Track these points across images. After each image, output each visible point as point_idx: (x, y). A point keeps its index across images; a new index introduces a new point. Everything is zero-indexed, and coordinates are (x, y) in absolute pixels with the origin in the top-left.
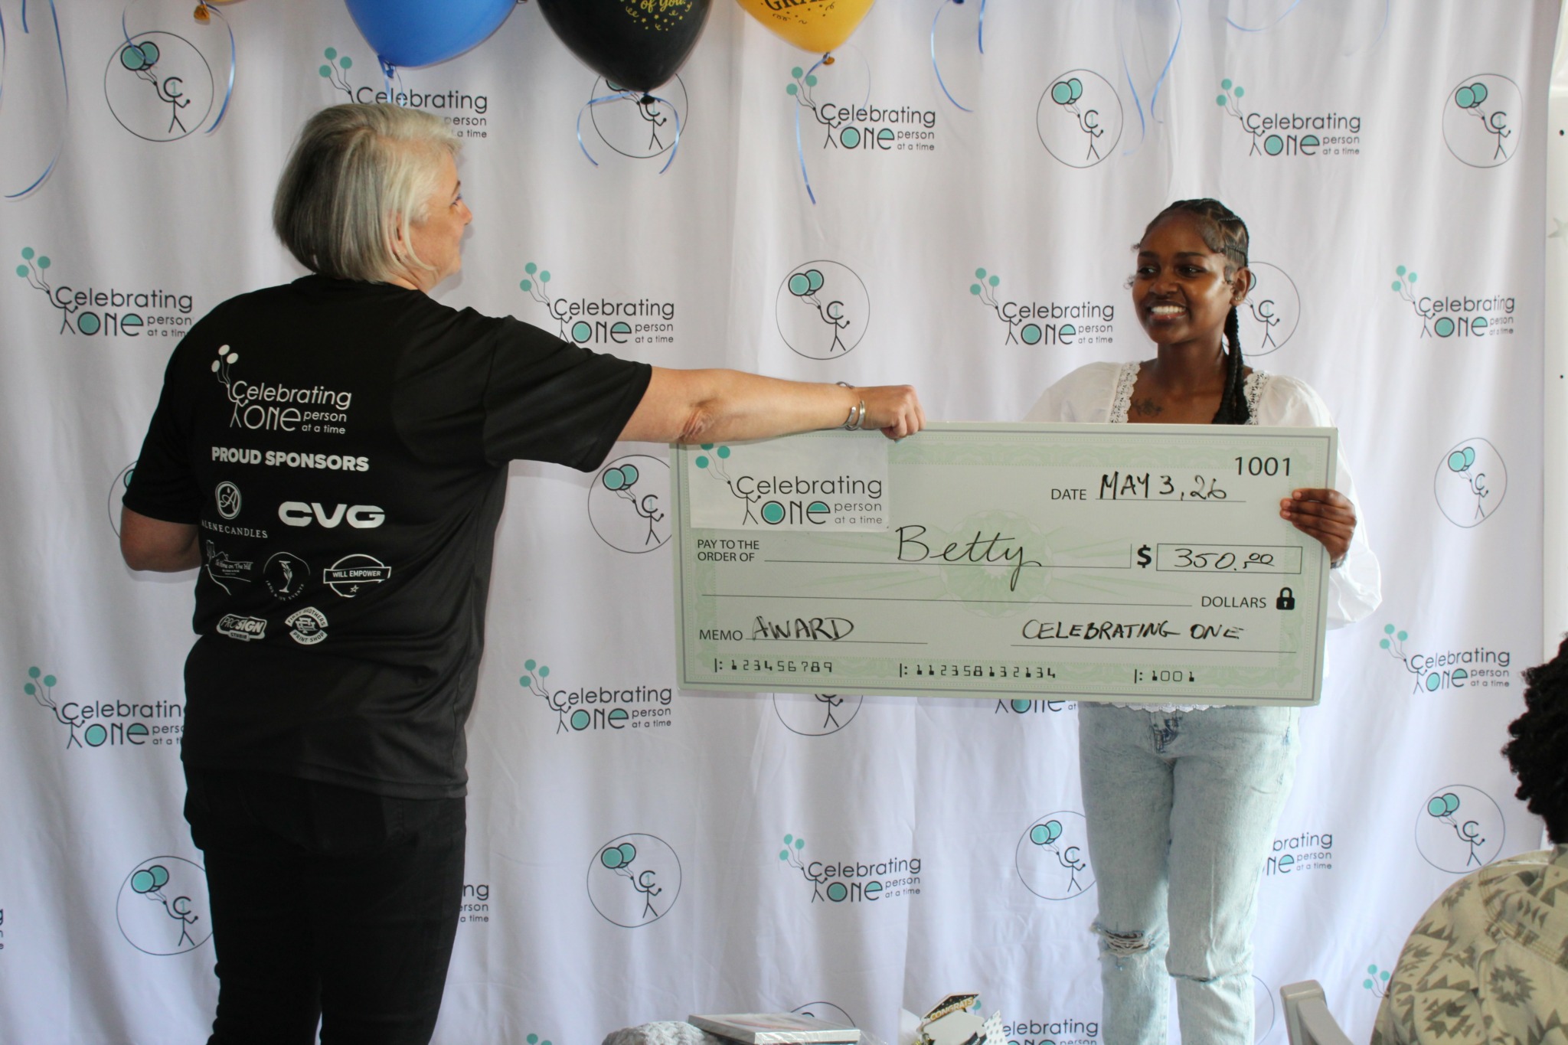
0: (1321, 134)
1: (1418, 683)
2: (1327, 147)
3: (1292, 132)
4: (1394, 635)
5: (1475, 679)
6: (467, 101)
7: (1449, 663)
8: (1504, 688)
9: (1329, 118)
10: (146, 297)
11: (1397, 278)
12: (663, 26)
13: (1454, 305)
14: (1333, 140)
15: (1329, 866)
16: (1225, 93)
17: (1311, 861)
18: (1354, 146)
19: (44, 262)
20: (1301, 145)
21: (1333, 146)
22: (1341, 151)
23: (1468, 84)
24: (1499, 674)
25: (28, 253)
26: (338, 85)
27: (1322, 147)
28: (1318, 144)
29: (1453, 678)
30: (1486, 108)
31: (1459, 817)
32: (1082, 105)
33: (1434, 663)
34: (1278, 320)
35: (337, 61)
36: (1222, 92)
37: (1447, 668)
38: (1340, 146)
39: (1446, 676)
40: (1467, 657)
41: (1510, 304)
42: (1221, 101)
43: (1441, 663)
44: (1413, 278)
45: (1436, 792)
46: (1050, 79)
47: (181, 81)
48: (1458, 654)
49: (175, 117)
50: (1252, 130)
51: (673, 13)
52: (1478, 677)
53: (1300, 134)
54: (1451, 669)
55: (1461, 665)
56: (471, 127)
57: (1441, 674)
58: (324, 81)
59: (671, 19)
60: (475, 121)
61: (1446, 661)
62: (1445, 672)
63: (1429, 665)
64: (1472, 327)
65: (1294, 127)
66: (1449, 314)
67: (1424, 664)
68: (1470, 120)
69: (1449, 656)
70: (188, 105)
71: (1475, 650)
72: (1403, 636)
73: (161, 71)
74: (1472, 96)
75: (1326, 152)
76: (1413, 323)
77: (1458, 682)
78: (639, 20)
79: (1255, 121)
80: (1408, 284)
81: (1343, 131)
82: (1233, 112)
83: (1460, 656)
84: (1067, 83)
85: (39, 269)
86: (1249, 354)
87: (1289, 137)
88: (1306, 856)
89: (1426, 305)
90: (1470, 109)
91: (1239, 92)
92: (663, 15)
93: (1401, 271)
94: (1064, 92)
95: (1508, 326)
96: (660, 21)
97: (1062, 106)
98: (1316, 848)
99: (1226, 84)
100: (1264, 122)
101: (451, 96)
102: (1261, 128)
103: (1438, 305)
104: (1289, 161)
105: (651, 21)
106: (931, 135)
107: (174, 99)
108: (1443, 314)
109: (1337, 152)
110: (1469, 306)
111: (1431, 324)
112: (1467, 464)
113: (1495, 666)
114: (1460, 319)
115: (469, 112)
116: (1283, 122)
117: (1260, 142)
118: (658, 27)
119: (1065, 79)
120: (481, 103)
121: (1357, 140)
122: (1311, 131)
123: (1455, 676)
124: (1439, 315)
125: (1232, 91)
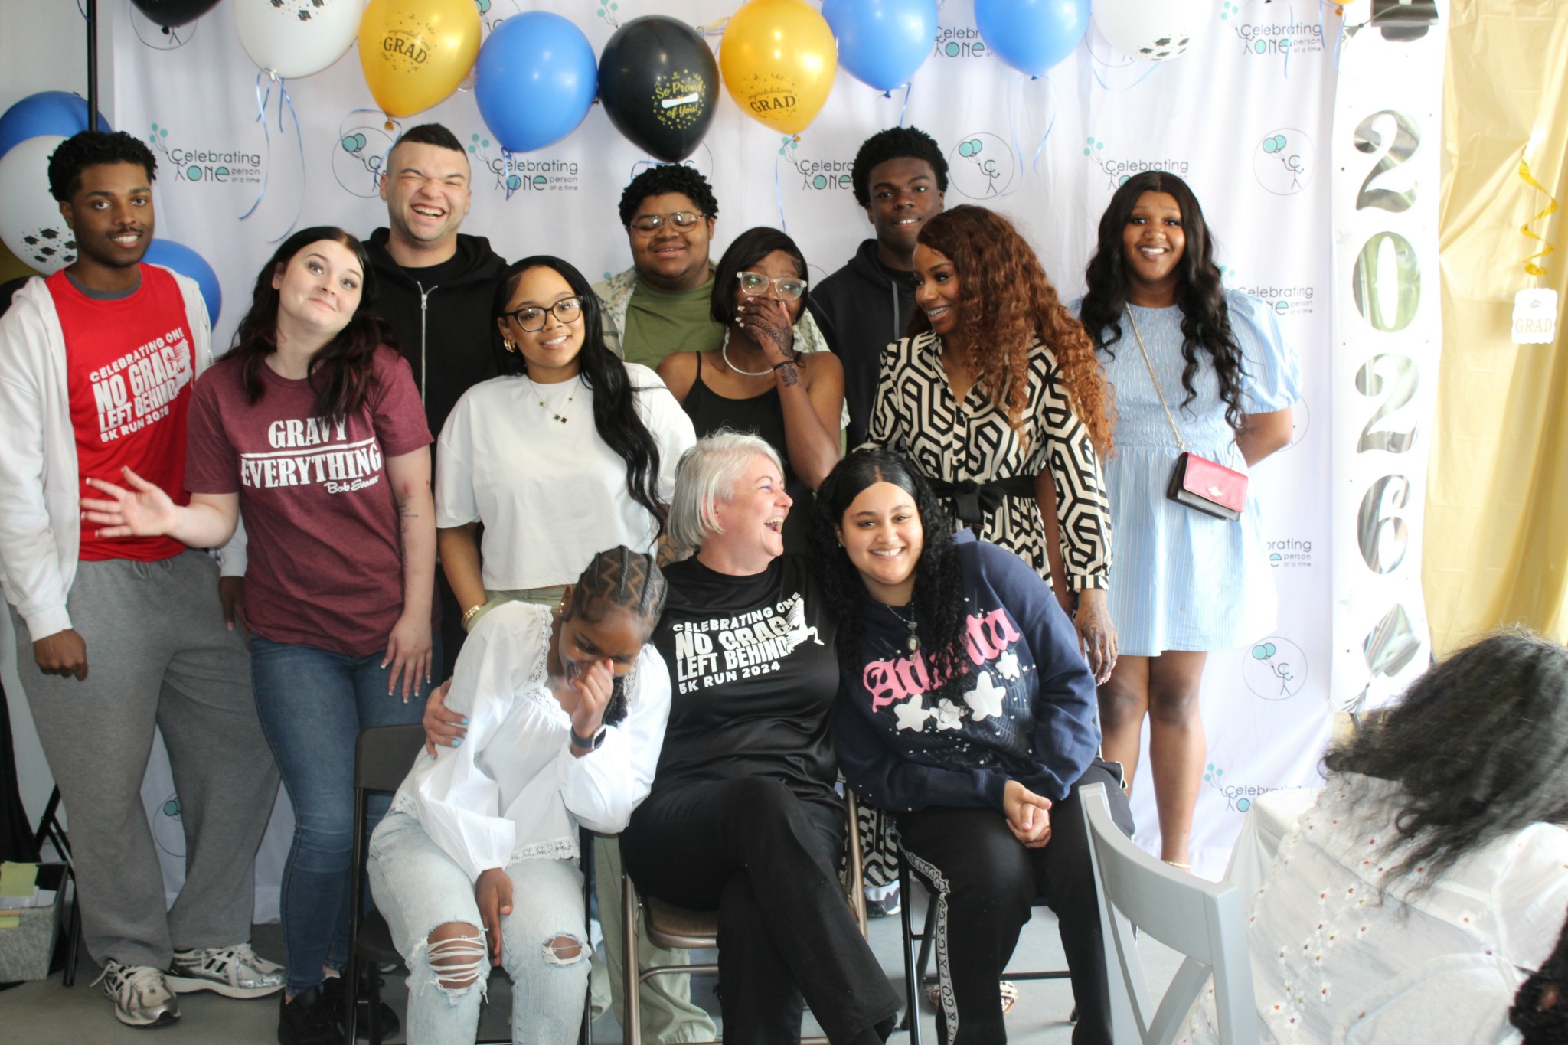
5: (1287, 561)
6: (564, 167)
8: (1307, 567)
9: (1166, 163)
12: (683, 125)
13: (1264, 293)
16: (1090, 147)
23: (1272, 136)
24: (1303, 557)
26: (480, 158)
30: (1286, 153)
31: (1276, 660)
32: (982, 157)
35: (479, 143)
36: (1087, 147)
40: (1280, 545)
41: (1309, 291)
42: (1087, 152)
44: (1231, 274)
45: (1258, 642)
46: (958, 139)
47: (380, 159)
49: (376, 182)
50: (1111, 172)
51: (689, 117)
52: (1289, 560)
55: (1276, 550)
56: (568, 184)
59: (687, 121)
60: (569, 180)
64: (1277, 309)
65: (1140, 169)
68: (1274, 160)
71: (1285, 540)
73: (367, 153)
74: (1276, 145)
77: (1274, 563)
78: (666, 123)
79: (1111, 166)
82: (1097, 160)
83: (1275, 544)
84: (970, 143)
90: (1273, 154)
91: (1100, 146)
92: (681, 120)
94: (968, 149)
95: (1309, 307)
96: (681, 123)
97: (967, 158)
99: (1090, 141)
100: (1119, 167)
101: (554, 164)
102: (1117, 171)
103: (1251, 292)
105: (674, 123)
107: (375, 170)
110: (1274, 293)
113: (1301, 552)
115: (565, 174)
116: (1133, 166)
117: (1117, 180)
118: (679, 127)
119: (969, 140)
120: (573, 167)
125: (1095, 145)
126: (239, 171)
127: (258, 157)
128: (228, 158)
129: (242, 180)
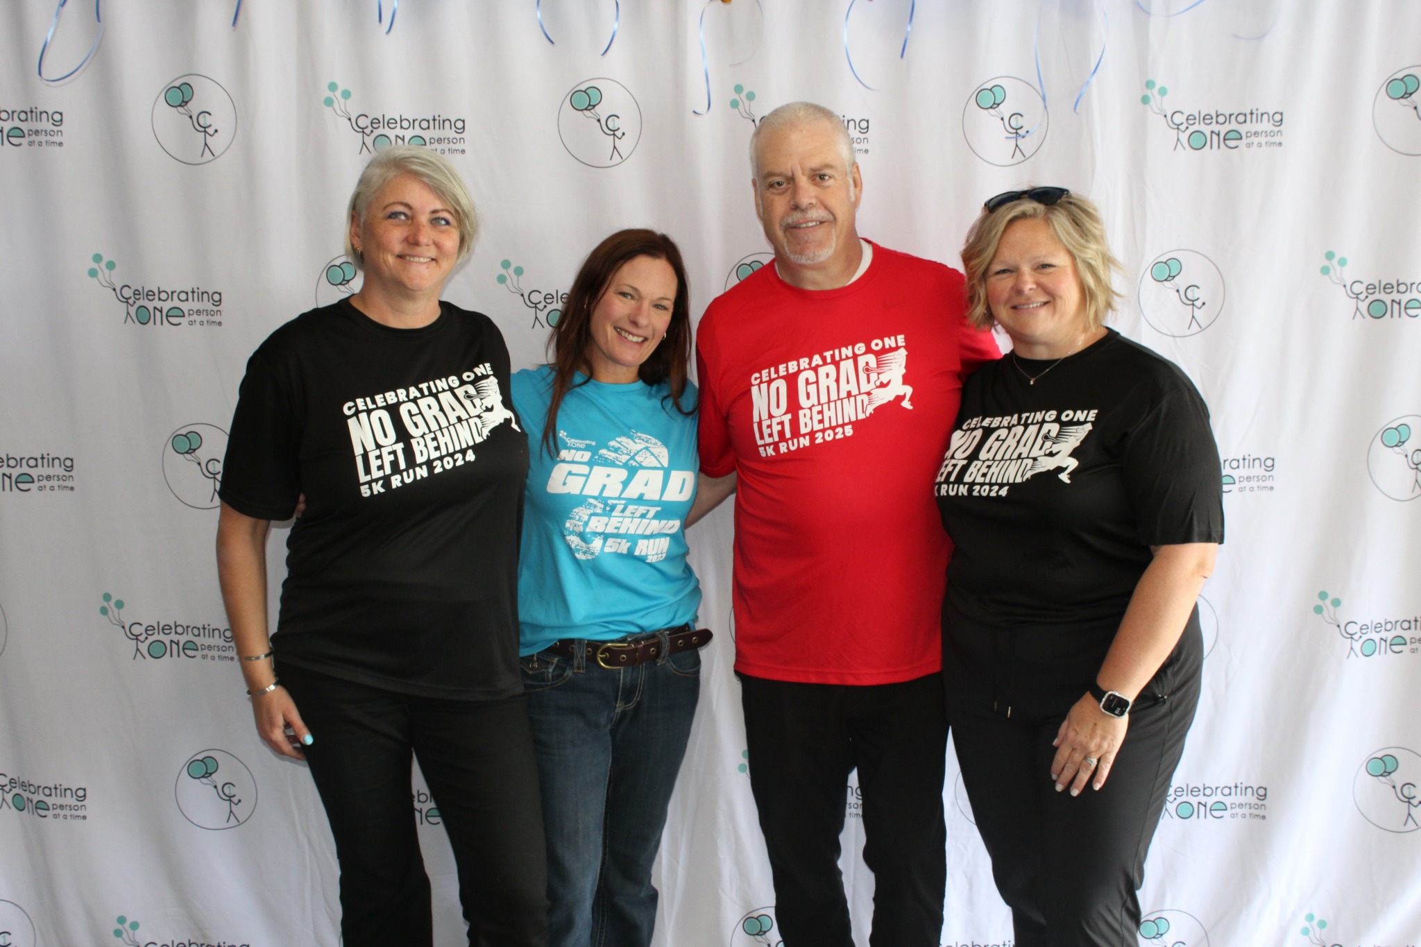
0: (1243, 129)
1: (1352, 648)
2: (1249, 140)
3: (1216, 128)
4: (1328, 602)
6: (447, 124)
7: (1386, 630)
9: (1252, 113)
10: (187, 293)
11: (1326, 263)
13: (1387, 288)
14: (1256, 134)
15: (1264, 817)
16: (1149, 93)
17: (1246, 811)
18: (1277, 139)
19: (111, 266)
20: (1224, 140)
21: (1255, 140)
22: (1264, 144)
23: (1400, 76)
25: (98, 258)
26: (340, 113)
27: (1244, 141)
28: (1241, 138)
29: (1391, 645)
31: (1398, 778)
32: (1006, 109)
33: (1369, 630)
34: (1204, 304)
35: (337, 94)
36: (1146, 93)
37: (1384, 634)
38: (1262, 139)
39: (1383, 643)
40: (1406, 625)
42: (1145, 100)
43: (1378, 630)
44: (1343, 262)
45: (1375, 752)
46: (975, 86)
47: (210, 114)
48: (1396, 622)
49: (206, 144)
50: (1176, 127)
52: (1417, 645)
53: (1223, 130)
54: (1389, 636)
55: (1399, 632)
56: (451, 146)
57: (1377, 641)
58: (328, 110)
60: (455, 141)
61: (1383, 628)
62: (1382, 639)
63: (1364, 631)
64: (1406, 308)
65: (1217, 122)
66: (1383, 296)
67: (1358, 630)
68: (1401, 110)
69: (1386, 624)
70: (216, 134)
71: (1414, 619)
72: (1336, 603)
73: (195, 108)
74: (1403, 88)
75: (1249, 145)
76: (1343, 306)
77: (1396, 648)
79: (1179, 119)
80: (1338, 268)
81: (1265, 126)
82: (1157, 111)
83: (1398, 624)
84: (991, 90)
85: (106, 271)
86: (1176, 335)
87: (1212, 132)
88: (1241, 805)
89: (1358, 288)
90: (1401, 100)
91: (1163, 92)
93: (1330, 256)
94: (989, 98)
97: (986, 111)
98: (1250, 798)
99: (1149, 84)
100: (1187, 119)
101: (434, 120)
102: (1185, 125)
103: (1371, 288)
104: (1213, 155)
106: (866, 140)
107: (205, 129)
108: (1376, 296)
109: (1260, 145)
110: (1402, 288)
111: (1363, 306)
112: (1402, 440)
114: (1393, 301)
115: (449, 133)
116: (1207, 118)
117: (1184, 137)
119: (989, 86)
120: (460, 124)
121: (1279, 133)
122: (1234, 126)
123: (1393, 643)
124: (1371, 298)
125: (1155, 91)
126: (37, 132)
127: (61, 114)
128: (23, 116)
129: (40, 144)
